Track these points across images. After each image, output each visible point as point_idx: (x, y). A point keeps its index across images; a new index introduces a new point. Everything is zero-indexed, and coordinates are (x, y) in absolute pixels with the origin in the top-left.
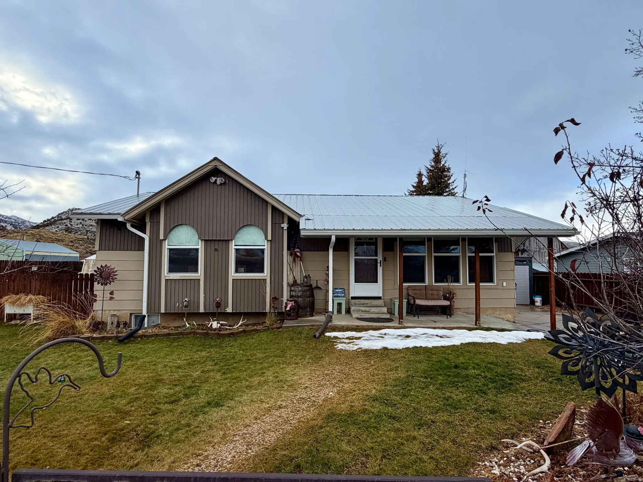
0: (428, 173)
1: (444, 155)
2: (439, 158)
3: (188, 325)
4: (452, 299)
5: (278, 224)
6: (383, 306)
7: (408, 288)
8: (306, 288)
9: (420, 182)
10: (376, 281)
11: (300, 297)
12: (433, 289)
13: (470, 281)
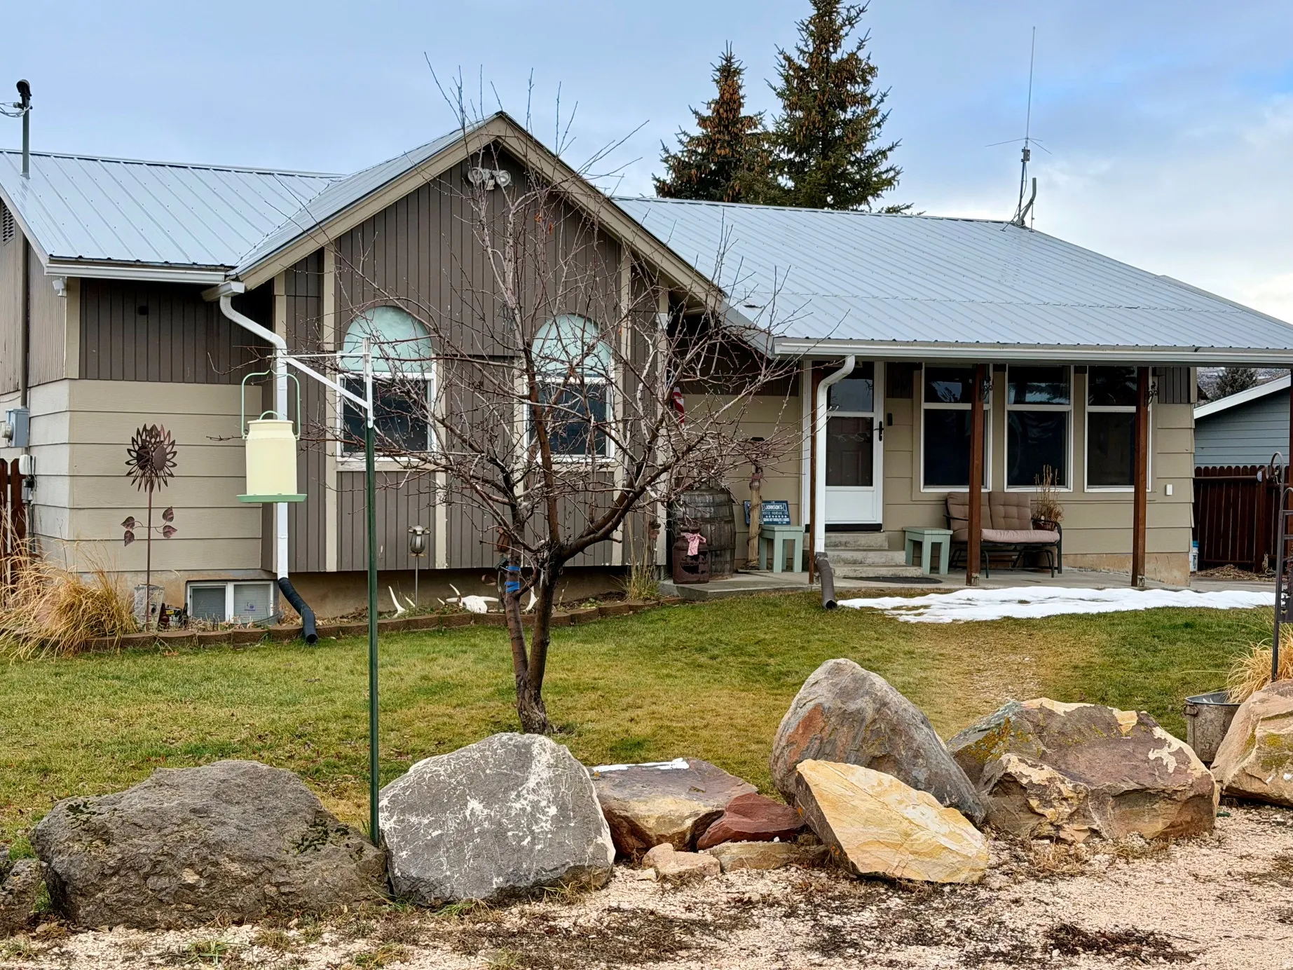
0: (787, 79)
1: (853, 13)
2: (832, 21)
3: (400, 610)
4: (1055, 526)
5: (643, 314)
6: (892, 547)
7: (945, 501)
8: (723, 497)
9: (729, 102)
10: (869, 482)
11: (710, 521)
12: (1007, 501)
13: (1091, 482)
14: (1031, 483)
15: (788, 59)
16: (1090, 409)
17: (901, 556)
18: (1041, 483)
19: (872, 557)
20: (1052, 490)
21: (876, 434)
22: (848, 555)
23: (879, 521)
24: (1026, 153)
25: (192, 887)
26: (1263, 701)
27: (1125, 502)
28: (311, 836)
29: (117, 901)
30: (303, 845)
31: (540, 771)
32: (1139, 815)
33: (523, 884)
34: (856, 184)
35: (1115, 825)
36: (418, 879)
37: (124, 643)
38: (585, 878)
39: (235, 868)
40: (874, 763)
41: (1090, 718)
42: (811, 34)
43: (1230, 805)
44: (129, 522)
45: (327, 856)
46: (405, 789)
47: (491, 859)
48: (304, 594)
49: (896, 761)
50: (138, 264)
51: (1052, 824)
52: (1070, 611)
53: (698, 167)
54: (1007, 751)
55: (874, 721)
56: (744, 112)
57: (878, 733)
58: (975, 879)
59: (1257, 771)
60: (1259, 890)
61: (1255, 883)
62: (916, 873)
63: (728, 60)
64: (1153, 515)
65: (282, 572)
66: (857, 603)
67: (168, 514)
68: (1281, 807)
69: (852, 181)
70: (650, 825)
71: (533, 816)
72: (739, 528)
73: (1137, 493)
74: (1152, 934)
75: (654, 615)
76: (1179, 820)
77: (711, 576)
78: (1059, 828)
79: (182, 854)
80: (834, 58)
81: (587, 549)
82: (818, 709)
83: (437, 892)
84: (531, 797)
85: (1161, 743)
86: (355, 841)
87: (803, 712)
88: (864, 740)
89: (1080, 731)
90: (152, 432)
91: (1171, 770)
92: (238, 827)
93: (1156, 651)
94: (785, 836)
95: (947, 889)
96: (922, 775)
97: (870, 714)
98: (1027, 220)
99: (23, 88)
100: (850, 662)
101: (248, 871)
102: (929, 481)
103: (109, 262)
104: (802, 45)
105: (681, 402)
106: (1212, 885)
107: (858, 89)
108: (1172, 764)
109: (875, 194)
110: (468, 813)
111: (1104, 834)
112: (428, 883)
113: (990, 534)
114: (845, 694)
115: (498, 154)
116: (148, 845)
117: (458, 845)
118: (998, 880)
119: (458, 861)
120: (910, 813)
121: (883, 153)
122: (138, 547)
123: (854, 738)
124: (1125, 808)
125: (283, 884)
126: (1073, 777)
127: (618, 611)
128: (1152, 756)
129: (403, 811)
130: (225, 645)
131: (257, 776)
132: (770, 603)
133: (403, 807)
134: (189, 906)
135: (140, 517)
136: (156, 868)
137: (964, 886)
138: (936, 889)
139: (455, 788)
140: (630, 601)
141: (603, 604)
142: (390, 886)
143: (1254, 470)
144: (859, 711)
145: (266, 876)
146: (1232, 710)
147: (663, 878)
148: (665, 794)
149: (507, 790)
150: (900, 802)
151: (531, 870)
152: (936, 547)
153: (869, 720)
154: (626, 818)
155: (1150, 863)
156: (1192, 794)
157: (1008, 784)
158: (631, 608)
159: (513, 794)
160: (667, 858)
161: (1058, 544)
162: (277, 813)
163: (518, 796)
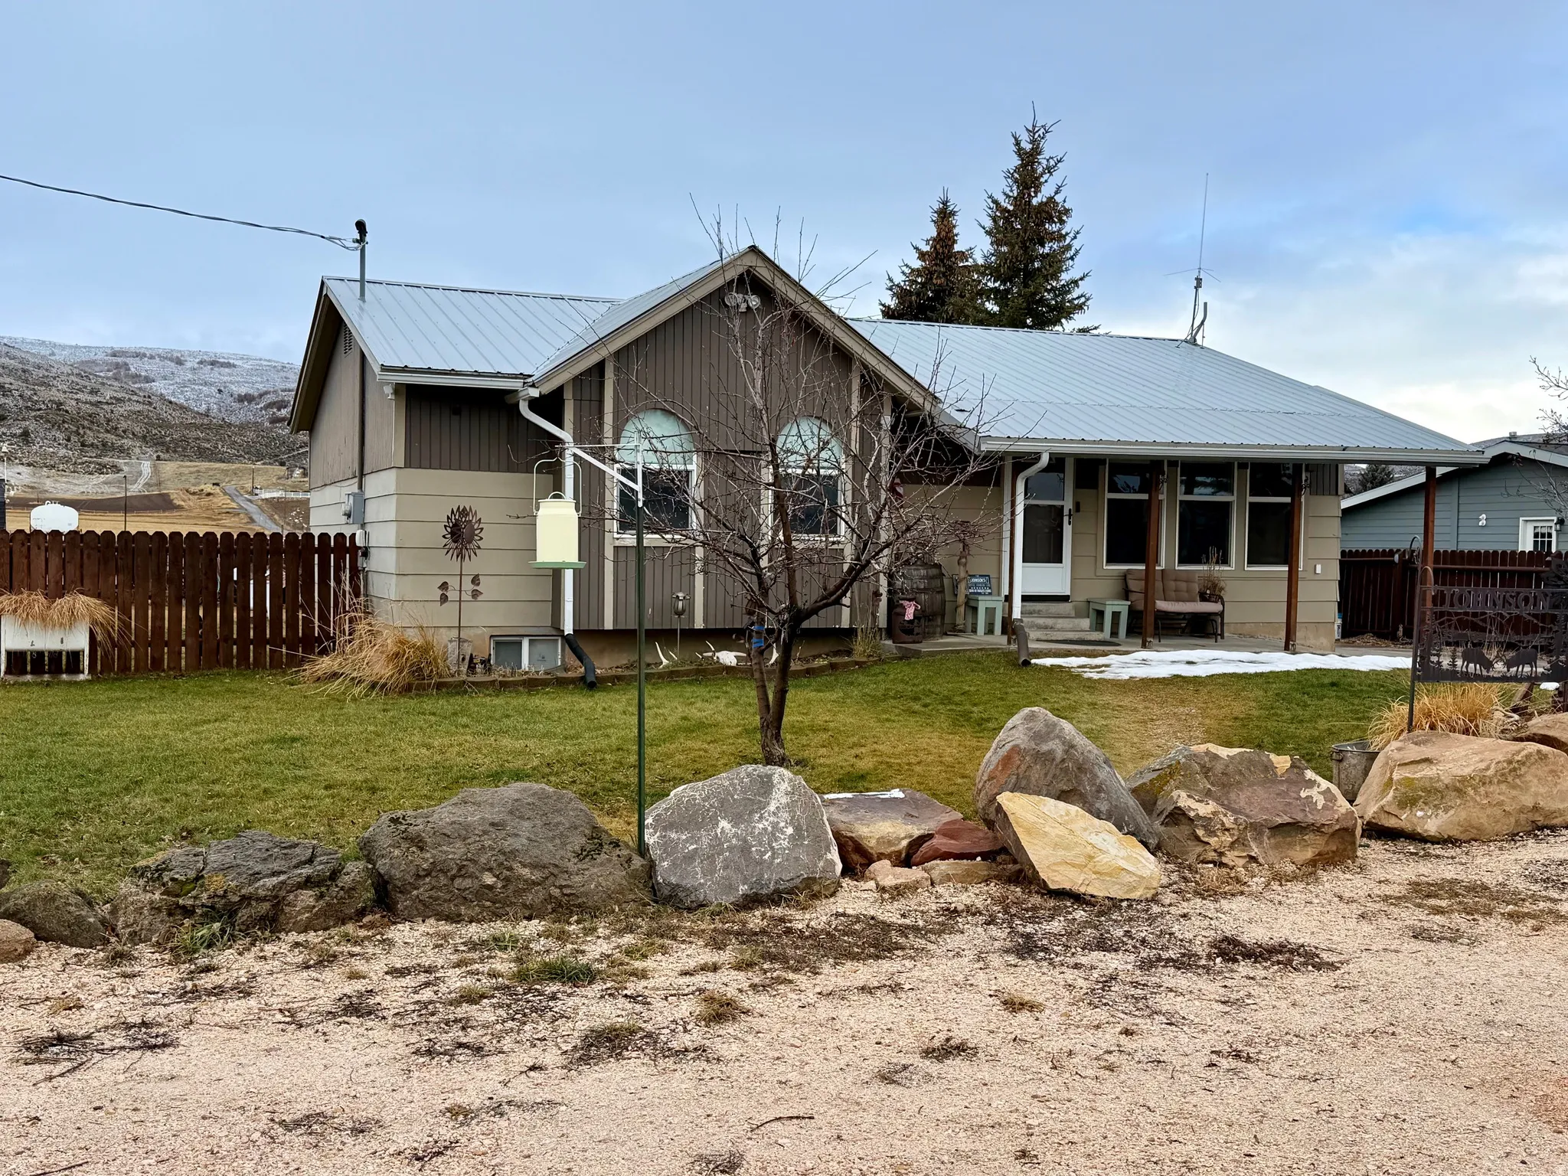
0: (994, 219)
1: (1052, 163)
2: (1034, 170)
3: (665, 662)
4: (1219, 599)
5: (869, 415)
6: (1079, 615)
7: (1125, 577)
8: (934, 571)
9: (945, 238)
10: (1058, 559)
11: (925, 591)
12: (1178, 577)
13: (1252, 561)
14: (1198, 562)
15: (995, 202)
16: (1250, 499)
17: (1085, 623)
18: (1207, 562)
19: (1061, 623)
20: (1217, 568)
21: (1066, 519)
22: (1041, 621)
23: (1068, 593)
24: (1199, 281)
25: (490, 887)
26: (1399, 749)
27: (1280, 579)
28: (588, 847)
29: (430, 897)
30: (582, 855)
31: (779, 797)
32: (1291, 845)
33: (764, 891)
34: (1051, 309)
35: (1271, 852)
36: (677, 885)
37: (439, 686)
38: (816, 888)
39: (525, 872)
40: (1063, 796)
41: (1250, 761)
42: (1016, 181)
43: (1370, 837)
44: (444, 586)
45: (602, 864)
46: (667, 810)
47: (738, 869)
48: (587, 648)
49: (1081, 794)
50: (453, 373)
51: (1215, 851)
52: (1231, 671)
53: (918, 294)
54: (1177, 788)
55: (1063, 761)
56: (957, 248)
57: (1066, 770)
58: (1149, 896)
59: (1393, 809)
60: (1396, 910)
61: (1392, 904)
62: (1097, 889)
63: (945, 203)
64: (1303, 591)
65: (568, 628)
66: (1048, 662)
67: (475, 580)
68: (1415, 840)
69: (1048, 306)
70: (871, 844)
71: (774, 835)
72: (948, 597)
73: (1290, 571)
74: (1303, 946)
75: (877, 669)
76: (1326, 849)
77: (924, 638)
78: (1221, 854)
79: (483, 860)
80: (1035, 201)
81: (822, 613)
82: (1015, 749)
83: (693, 897)
84: (771, 819)
85: (1311, 784)
86: (625, 852)
87: (1003, 752)
88: (1054, 776)
89: (1241, 773)
90: (464, 512)
91: (1319, 807)
92: (529, 839)
93: (1306, 705)
94: (985, 856)
95: (1124, 904)
96: (1104, 807)
97: (1059, 753)
98: (1199, 338)
99: (361, 226)
100: (1043, 710)
101: (536, 876)
102: (1110, 561)
103: (429, 371)
104: (1007, 190)
105: (900, 490)
106: (1355, 905)
107: (1055, 228)
108: (1321, 802)
109: (1068, 317)
110: (719, 831)
111: (1261, 860)
112: (685, 889)
113: (1162, 605)
114: (1038, 737)
115: (749, 282)
116: (455, 852)
117: (711, 858)
118: (1168, 897)
119: (709, 872)
120: (1094, 839)
121: (1075, 282)
122: (451, 608)
123: (1046, 775)
124: (1279, 839)
125: (565, 886)
126: (1234, 811)
127: (846, 665)
128: (1303, 794)
129: (665, 829)
130: (521, 689)
131: (543, 796)
132: (975, 660)
133: (665, 825)
134: (488, 904)
135: (453, 582)
136: (461, 871)
137: (1139, 902)
138: (1115, 904)
139: (708, 810)
140: (856, 658)
141: (834, 660)
142: (654, 890)
143: (1392, 553)
144: (1051, 752)
145: (552, 878)
146: (1373, 756)
147: (883, 889)
148: (884, 818)
149: (752, 813)
150: (1085, 830)
151: (771, 880)
152: (1116, 615)
153: (1058, 760)
154: (851, 838)
155: (1301, 886)
156: (1337, 827)
157: (1177, 816)
158: (857, 663)
159: (757, 816)
160: (886, 873)
161: (1221, 614)
162: (561, 828)
163: (761, 818)
